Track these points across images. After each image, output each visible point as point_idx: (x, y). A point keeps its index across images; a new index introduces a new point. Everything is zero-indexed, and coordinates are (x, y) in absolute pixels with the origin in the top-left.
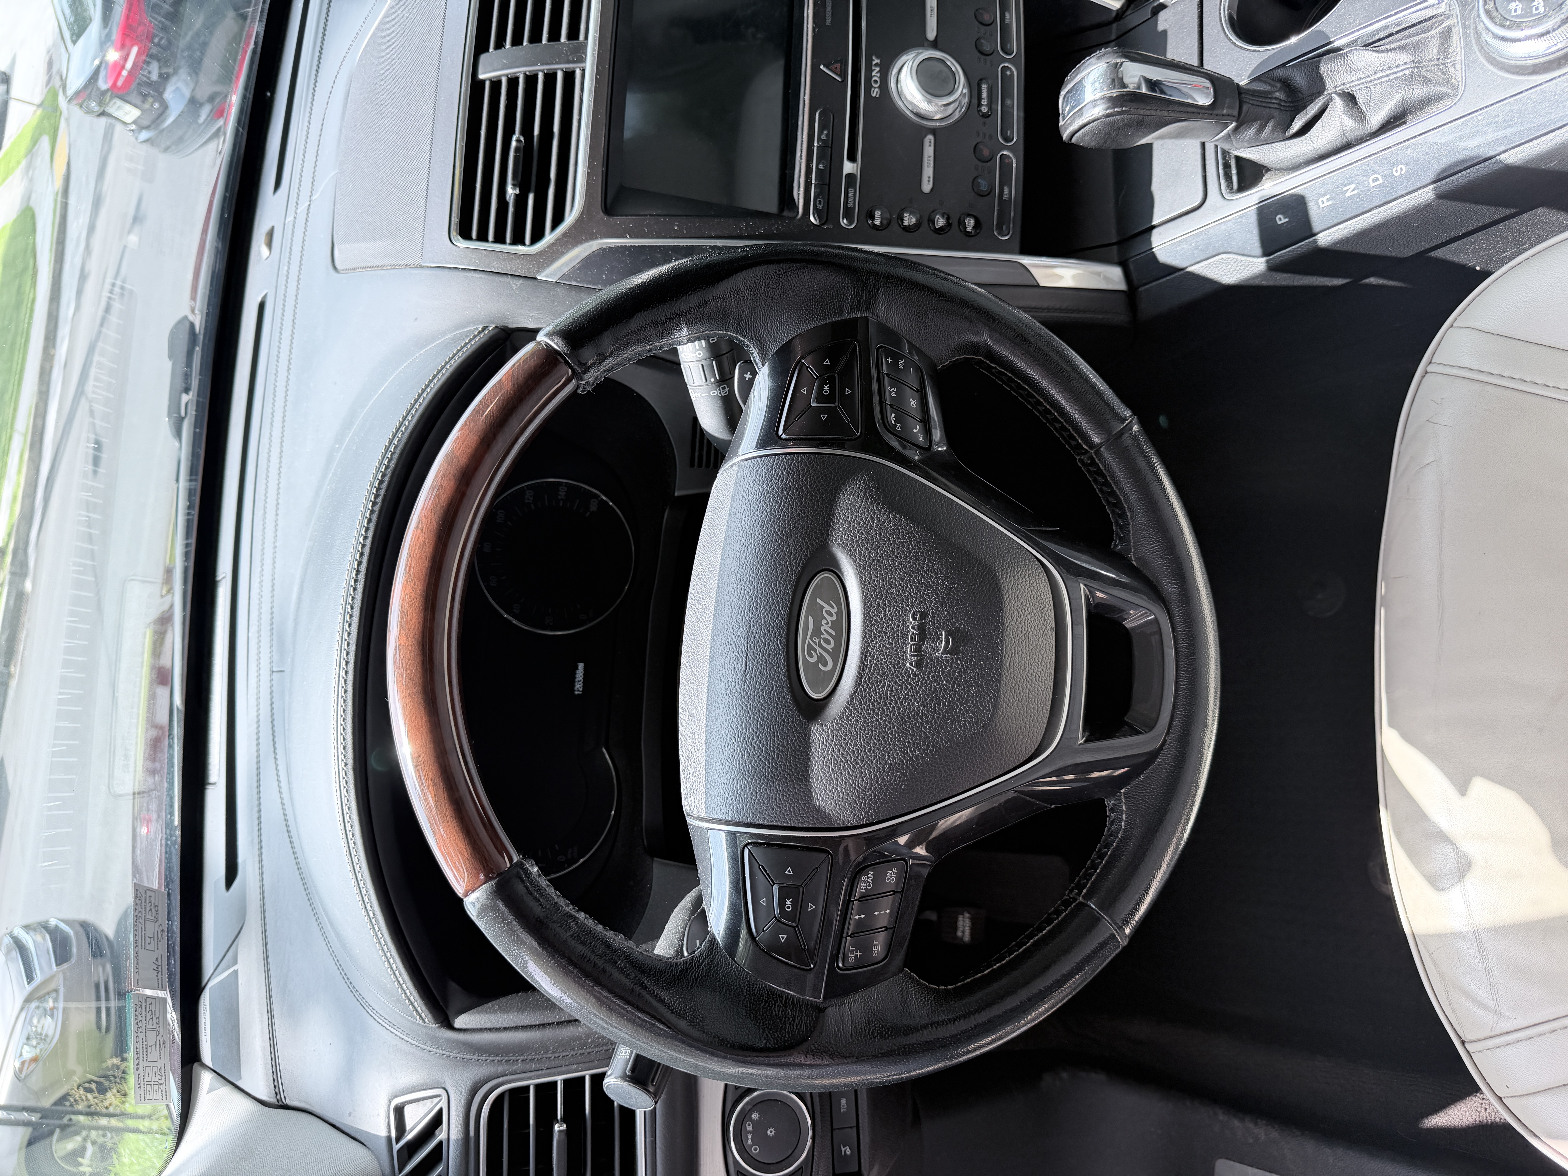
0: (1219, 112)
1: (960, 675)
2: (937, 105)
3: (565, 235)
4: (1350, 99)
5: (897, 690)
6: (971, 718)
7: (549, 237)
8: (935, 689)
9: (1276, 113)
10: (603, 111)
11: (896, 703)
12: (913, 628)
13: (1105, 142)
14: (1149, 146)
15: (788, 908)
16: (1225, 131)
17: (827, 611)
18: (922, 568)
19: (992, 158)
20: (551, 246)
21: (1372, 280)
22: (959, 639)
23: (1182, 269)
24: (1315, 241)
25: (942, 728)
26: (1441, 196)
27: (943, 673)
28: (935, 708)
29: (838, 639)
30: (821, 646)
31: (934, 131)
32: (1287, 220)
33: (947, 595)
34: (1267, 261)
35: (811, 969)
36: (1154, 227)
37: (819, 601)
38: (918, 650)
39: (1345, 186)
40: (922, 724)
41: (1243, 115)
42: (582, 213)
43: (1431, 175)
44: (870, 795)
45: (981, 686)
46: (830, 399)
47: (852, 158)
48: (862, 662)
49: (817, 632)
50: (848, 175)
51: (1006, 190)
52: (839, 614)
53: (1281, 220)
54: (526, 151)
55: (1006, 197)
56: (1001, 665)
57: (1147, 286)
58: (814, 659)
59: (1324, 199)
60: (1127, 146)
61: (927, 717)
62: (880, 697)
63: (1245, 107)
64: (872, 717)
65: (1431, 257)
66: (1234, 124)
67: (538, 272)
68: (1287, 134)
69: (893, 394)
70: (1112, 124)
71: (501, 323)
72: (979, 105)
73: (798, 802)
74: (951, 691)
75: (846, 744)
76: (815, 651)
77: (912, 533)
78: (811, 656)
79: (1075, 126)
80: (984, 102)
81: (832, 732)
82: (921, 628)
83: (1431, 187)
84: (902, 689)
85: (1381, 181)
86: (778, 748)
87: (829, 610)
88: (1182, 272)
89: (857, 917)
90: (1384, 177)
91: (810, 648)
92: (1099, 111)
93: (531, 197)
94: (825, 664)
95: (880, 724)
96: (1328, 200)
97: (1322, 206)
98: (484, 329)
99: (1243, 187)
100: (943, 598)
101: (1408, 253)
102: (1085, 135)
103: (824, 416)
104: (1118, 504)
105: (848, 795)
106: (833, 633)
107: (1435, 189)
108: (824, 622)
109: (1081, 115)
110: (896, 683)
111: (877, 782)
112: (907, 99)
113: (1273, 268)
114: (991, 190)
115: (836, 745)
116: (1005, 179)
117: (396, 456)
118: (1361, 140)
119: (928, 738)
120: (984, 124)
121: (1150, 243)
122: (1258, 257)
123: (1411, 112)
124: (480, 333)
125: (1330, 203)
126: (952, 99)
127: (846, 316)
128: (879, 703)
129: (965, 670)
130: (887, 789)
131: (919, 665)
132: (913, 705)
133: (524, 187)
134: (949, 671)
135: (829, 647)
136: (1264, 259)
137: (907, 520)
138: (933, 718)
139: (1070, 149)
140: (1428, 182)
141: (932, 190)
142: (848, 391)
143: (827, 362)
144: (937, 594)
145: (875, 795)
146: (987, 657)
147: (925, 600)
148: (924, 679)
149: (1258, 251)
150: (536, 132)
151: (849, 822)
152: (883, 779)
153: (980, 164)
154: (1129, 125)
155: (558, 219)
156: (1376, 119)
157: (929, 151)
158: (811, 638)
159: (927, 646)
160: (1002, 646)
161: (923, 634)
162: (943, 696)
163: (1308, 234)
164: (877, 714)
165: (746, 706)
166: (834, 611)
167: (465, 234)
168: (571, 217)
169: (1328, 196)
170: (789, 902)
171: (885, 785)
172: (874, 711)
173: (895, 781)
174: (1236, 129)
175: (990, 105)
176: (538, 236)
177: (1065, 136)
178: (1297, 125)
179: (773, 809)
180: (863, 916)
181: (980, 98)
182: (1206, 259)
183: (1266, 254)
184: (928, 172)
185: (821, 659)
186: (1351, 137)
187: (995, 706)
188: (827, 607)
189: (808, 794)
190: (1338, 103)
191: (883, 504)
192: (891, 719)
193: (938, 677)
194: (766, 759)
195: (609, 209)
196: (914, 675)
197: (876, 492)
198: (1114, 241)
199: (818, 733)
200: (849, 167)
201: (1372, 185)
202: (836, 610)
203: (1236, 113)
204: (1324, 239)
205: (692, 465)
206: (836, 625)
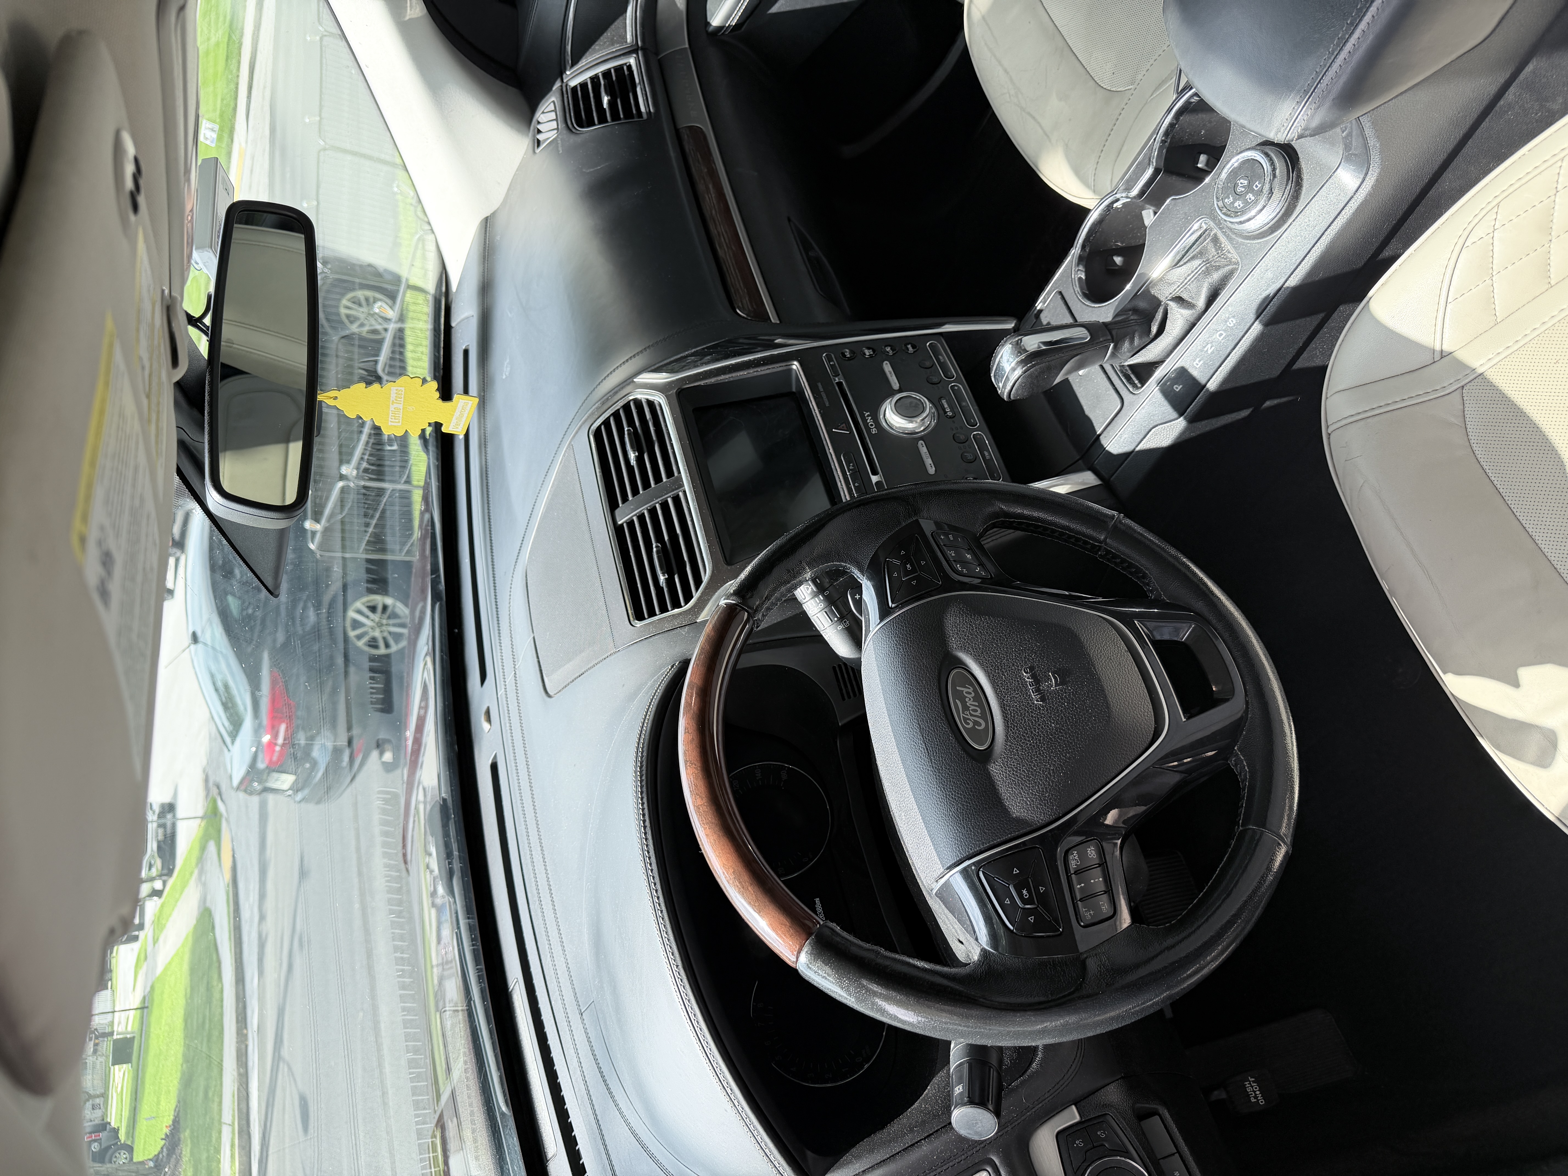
0: (1097, 341)
1: (1075, 696)
2: (916, 422)
3: (706, 588)
4: (1179, 300)
5: (1035, 721)
6: (1095, 720)
7: (696, 595)
8: (1061, 711)
9: (1136, 328)
10: (705, 507)
11: (1039, 729)
12: (1028, 678)
13: (1033, 390)
14: (1066, 382)
15: (1026, 895)
16: (1109, 352)
17: (966, 693)
18: (1018, 641)
19: (968, 439)
20: (699, 599)
21: (1268, 404)
22: (1063, 676)
23: (1132, 452)
24: (1208, 390)
25: (1078, 734)
26: (1267, 325)
27: (1062, 699)
28: (1067, 723)
29: (981, 706)
30: (972, 715)
31: (921, 438)
32: (1181, 386)
33: (1041, 651)
34: (1185, 419)
35: (1061, 933)
36: (1100, 435)
37: (958, 688)
38: (1038, 690)
39: (1205, 347)
40: (1063, 736)
41: (1115, 337)
42: (713, 572)
43: (1252, 316)
44: (1049, 796)
45: (1092, 698)
46: (914, 570)
47: (875, 473)
48: (1003, 712)
49: (966, 708)
50: (877, 483)
51: (986, 453)
52: (975, 691)
53: (1178, 388)
54: (663, 551)
55: (988, 457)
56: (1100, 680)
57: (1115, 475)
58: (971, 725)
59: (1197, 362)
60: (1049, 387)
61: (1064, 730)
62: (1026, 729)
63: (1114, 332)
64: (1027, 744)
65: (1295, 370)
66: (1112, 345)
67: (697, 618)
68: (1151, 336)
69: (953, 555)
70: (1030, 376)
71: (681, 659)
72: (946, 412)
73: (1000, 820)
74: (1073, 708)
75: (1016, 768)
76: (970, 720)
77: (1001, 624)
78: (968, 724)
79: (1008, 388)
80: (948, 410)
81: (1003, 764)
82: (1034, 676)
83: (1257, 322)
84: (1038, 719)
85: (1224, 334)
86: (971, 791)
87: (968, 691)
88: (1132, 455)
89: (1079, 886)
90: (1225, 331)
91: (965, 719)
92: (1019, 372)
93: (676, 577)
94: (980, 725)
95: (1034, 746)
96: (1200, 361)
97: (1198, 367)
98: (672, 667)
99: (1143, 382)
100: (1040, 654)
101: (1276, 373)
102: (1017, 390)
103: (914, 583)
104: (1138, 570)
105: (1033, 801)
106: (977, 704)
107: (1260, 322)
108: (967, 700)
109: (1009, 380)
110: (1032, 716)
111: (1049, 785)
112: (896, 427)
113: (1191, 421)
114: (976, 458)
115: (1010, 771)
116: (982, 447)
117: (645, 749)
118: (1199, 318)
119: (1071, 743)
120: (954, 422)
121: (1102, 446)
122: (1177, 419)
123: (1220, 289)
124: (670, 670)
125: (1202, 362)
126: (924, 415)
127: (904, 524)
128: (1027, 734)
129: (1076, 692)
130: (1059, 788)
131: (1043, 699)
132: (1051, 726)
133: (668, 570)
134: (1065, 696)
135: (978, 714)
136: (1182, 418)
137: (994, 618)
138: (1069, 729)
139: (1012, 405)
140: (1253, 320)
141: (936, 471)
142: (923, 563)
143: (903, 553)
144: (1035, 653)
145: (1052, 795)
146: (1087, 679)
147: (1028, 659)
148: (1050, 707)
149: (1175, 415)
150: (666, 538)
151: (1042, 820)
152: (1053, 782)
153: (961, 445)
154: (1042, 372)
155: (698, 582)
156: (1201, 303)
157: (924, 450)
158: (963, 713)
159: (1044, 686)
160: (1094, 668)
161: (1037, 681)
162: (1069, 713)
163: (1200, 388)
164: (1029, 741)
165: (939, 776)
166: (971, 690)
167: (640, 617)
168: (705, 579)
169: (1198, 359)
170: (1025, 892)
171: (1056, 785)
172: (1026, 740)
173: (1061, 780)
174: (1115, 347)
175: (952, 410)
176: (688, 597)
177: (1005, 397)
178: (1154, 329)
179: (985, 833)
180: (1083, 885)
181: (944, 409)
182: (1144, 437)
183: (1181, 415)
184: (928, 461)
185: (976, 723)
186: (1192, 319)
187: (1108, 707)
188: (965, 690)
189: (1005, 811)
190: (1172, 305)
191: (974, 615)
192: (1040, 740)
193: (1060, 702)
194: (967, 802)
195: (729, 562)
196: (1043, 707)
197: (967, 609)
198: (1078, 457)
199: (996, 769)
200: (874, 479)
201: (1221, 339)
202: (972, 689)
203: (1109, 337)
204: (1212, 386)
205: (844, 699)
206: (976, 698)
